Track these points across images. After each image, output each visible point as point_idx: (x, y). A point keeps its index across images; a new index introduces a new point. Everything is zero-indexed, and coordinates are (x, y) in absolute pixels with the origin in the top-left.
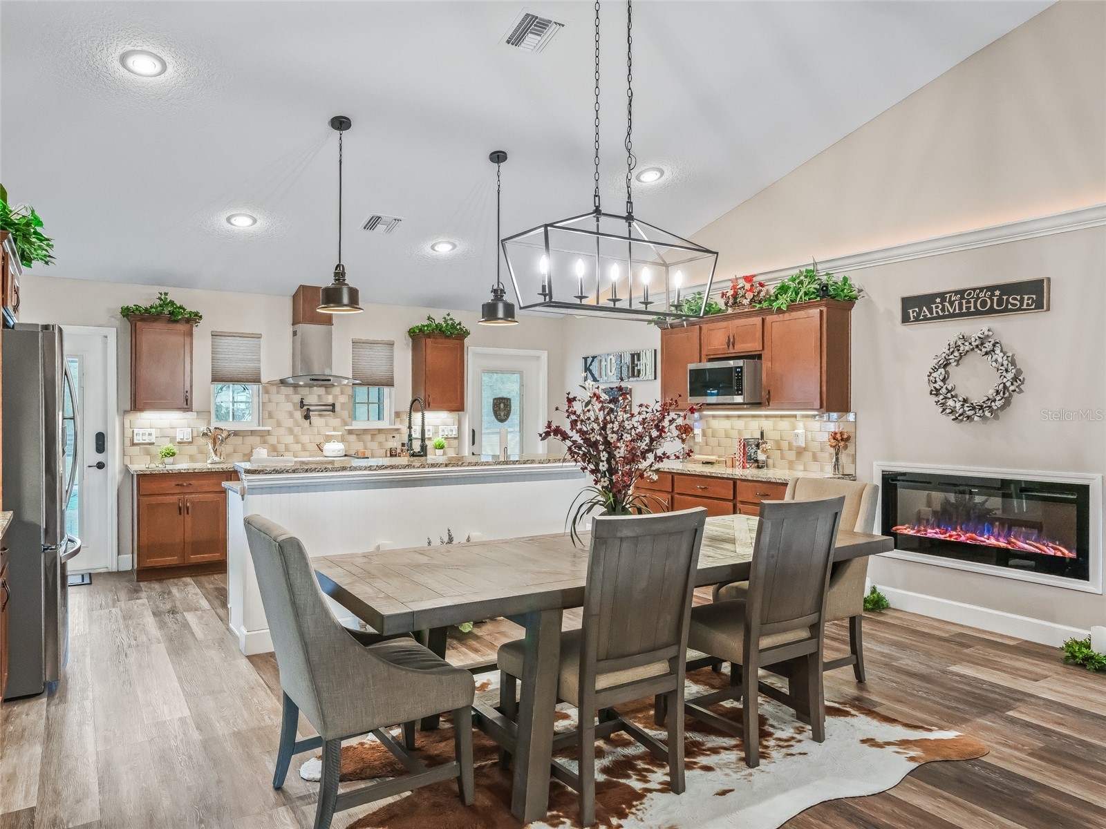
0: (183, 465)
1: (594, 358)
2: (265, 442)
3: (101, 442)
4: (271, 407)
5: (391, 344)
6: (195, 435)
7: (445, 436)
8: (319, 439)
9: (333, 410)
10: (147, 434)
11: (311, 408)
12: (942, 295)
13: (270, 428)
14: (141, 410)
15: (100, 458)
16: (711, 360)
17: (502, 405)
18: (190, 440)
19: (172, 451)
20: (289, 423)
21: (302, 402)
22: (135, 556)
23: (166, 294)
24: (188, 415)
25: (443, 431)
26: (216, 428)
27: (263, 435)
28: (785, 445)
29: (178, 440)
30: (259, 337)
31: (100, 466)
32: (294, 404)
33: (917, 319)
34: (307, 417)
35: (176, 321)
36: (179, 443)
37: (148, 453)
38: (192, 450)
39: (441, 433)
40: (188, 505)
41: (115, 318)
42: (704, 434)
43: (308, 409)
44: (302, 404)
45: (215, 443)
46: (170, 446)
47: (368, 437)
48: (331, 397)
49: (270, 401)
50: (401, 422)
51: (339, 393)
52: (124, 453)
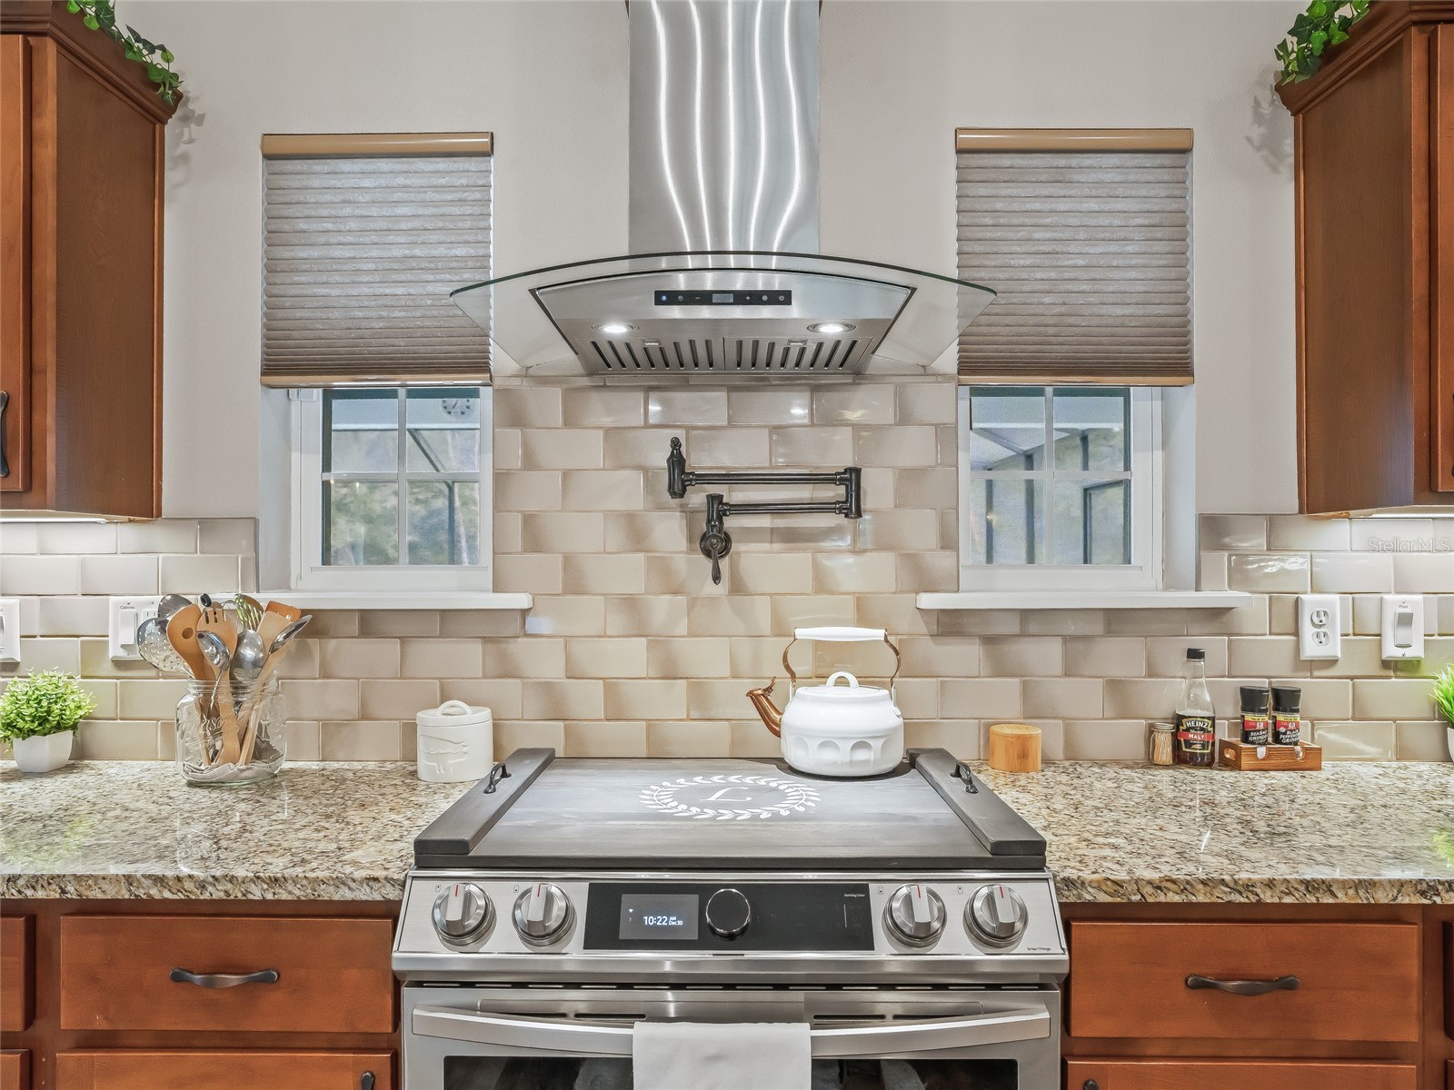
2: (506, 671)
4: (538, 493)
5: (1177, 150)
8: (767, 665)
9: (851, 507)
13: (528, 600)
20: (628, 573)
21: (673, 462)
30: (481, 148)
32: (646, 477)
34: (715, 544)
36: (119, 664)
44: (680, 476)
47: (1045, 654)
48: (843, 437)
49: (530, 463)
50: (1238, 577)
51: (889, 417)
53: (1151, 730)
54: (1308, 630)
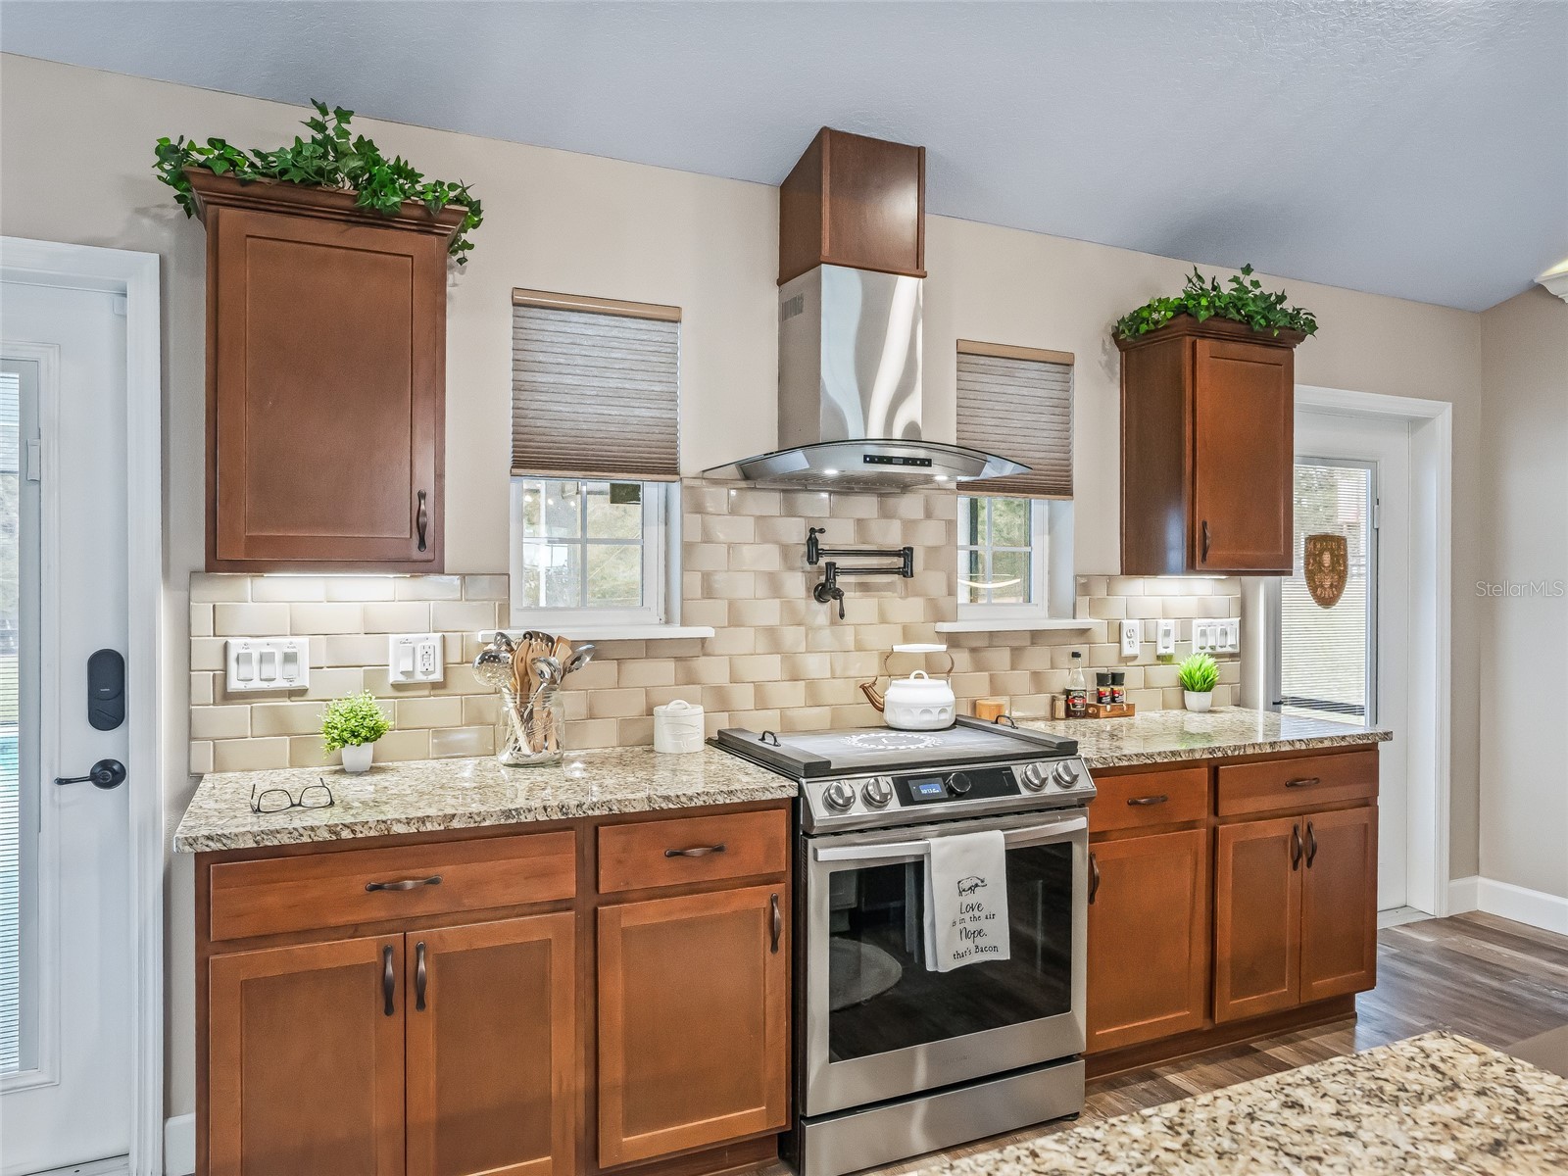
2: (691, 680)
3: (107, 689)
4: (711, 558)
5: (1065, 364)
6: (454, 656)
7: (1209, 650)
8: (867, 668)
9: (906, 572)
10: (278, 658)
11: (842, 562)
13: (707, 632)
14: (251, 565)
15: (104, 745)
17: (1327, 558)
18: (437, 676)
19: (368, 723)
20: (768, 612)
21: (812, 542)
23: (344, 115)
24: (430, 584)
25: (1203, 634)
26: (529, 635)
27: (686, 654)
29: (394, 676)
30: (671, 317)
31: (108, 775)
32: (785, 551)
34: (827, 593)
35: (382, 219)
36: (397, 687)
37: (281, 727)
38: (443, 709)
39: (1196, 641)
40: (422, 966)
41: (158, 218)
43: (831, 566)
44: (812, 550)
45: (525, 686)
46: (363, 701)
47: (1001, 658)
48: (896, 527)
49: (707, 539)
50: (1094, 608)
51: (921, 515)
52: (190, 734)
53: (1053, 699)
54: (1125, 640)
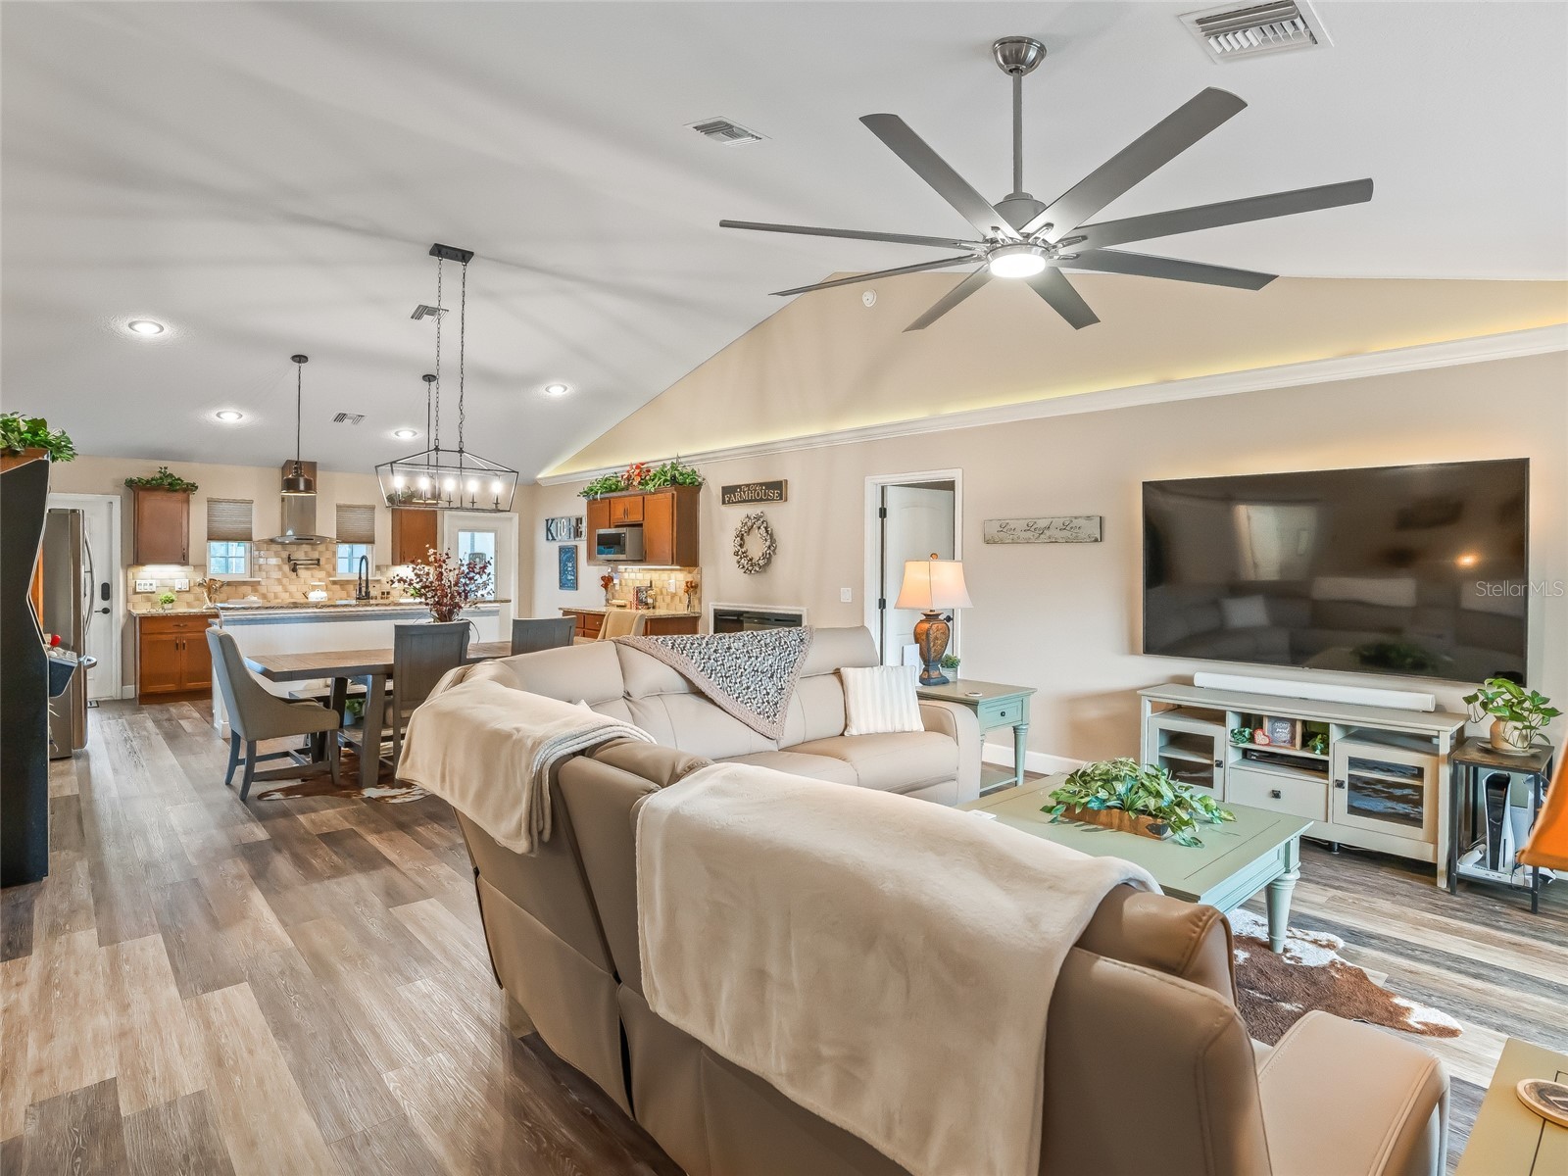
0: (181, 609)
1: (553, 520)
2: (256, 591)
3: (106, 592)
4: (261, 561)
5: (373, 508)
6: (192, 584)
8: (305, 587)
9: (318, 564)
10: (148, 584)
11: (298, 562)
12: (739, 486)
13: (260, 580)
14: (143, 564)
15: (105, 604)
16: (617, 526)
17: (477, 560)
18: (188, 589)
19: (171, 598)
20: (276, 575)
21: (289, 558)
22: (138, 686)
23: (166, 468)
24: (185, 568)
26: (211, 580)
27: (255, 585)
28: (665, 592)
29: (176, 589)
30: (251, 502)
31: (106, 611)
32: (283, 560)
33: (729, 503)
34: (294, 570)
35: (175, 491)
36: (177, 591)
37: (148, 600)
38: (189, 597)
40: (185, 641)
41: (119, 487)
42: (621, 585)
43: (295, 563)
44: (289, 559)
45: (209, 592)
46: (169, 594)
48: (317, 553)
49: (260, 556)
50: (382, 574)
51: (324, 550)
52: (127, 601)
